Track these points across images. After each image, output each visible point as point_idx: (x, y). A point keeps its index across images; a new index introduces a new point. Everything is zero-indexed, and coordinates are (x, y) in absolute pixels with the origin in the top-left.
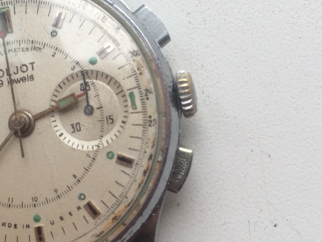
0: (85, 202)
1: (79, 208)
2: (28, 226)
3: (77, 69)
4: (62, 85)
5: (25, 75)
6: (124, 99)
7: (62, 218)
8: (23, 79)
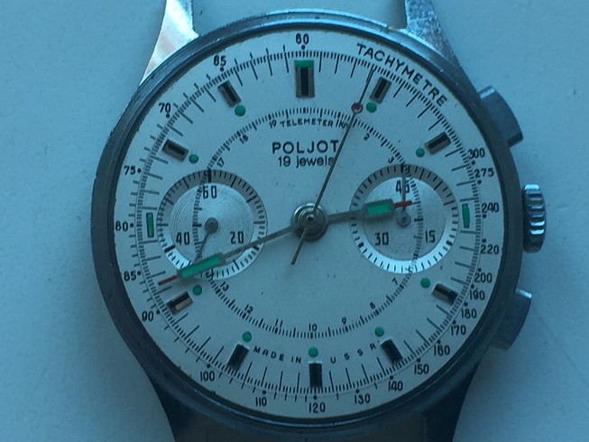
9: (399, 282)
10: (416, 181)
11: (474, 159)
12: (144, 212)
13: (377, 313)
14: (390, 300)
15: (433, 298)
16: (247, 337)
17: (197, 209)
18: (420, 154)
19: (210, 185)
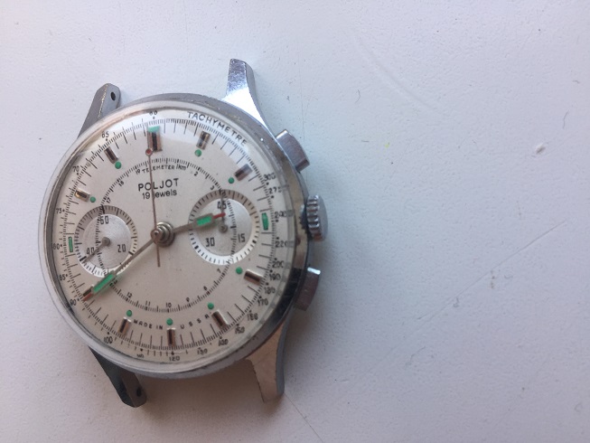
0: (213, 312)
1: (207, 316)
2: (161, 328)
3: (216, 189)
4: (201, 202)
5: (169, 189)
6: (257, 220)
7: (191, 324)
8: (168, 193)
9: (222, 271)
10: (230, 200)
11: (268, 181)
12: (67, 236)
13: (208, 293)
14: (216, 284)
15: (244, 281)
16: (129, 314)
17: (98, 231)
18: (231, 181)
19: (104, 215)
